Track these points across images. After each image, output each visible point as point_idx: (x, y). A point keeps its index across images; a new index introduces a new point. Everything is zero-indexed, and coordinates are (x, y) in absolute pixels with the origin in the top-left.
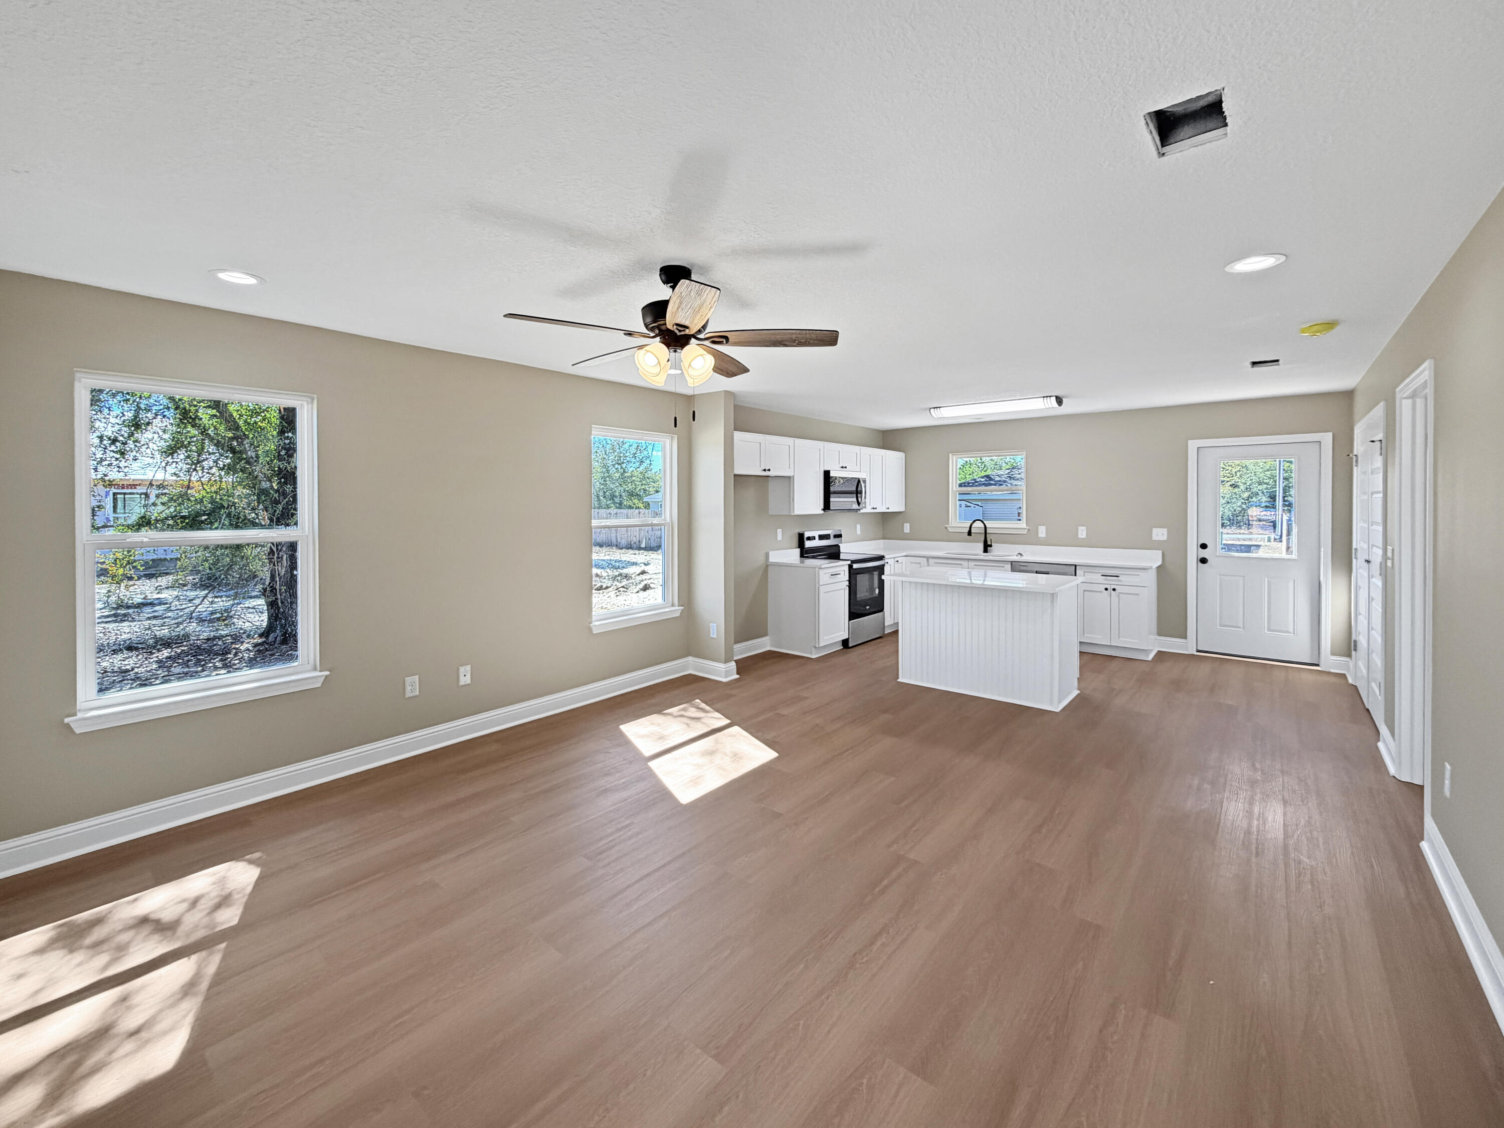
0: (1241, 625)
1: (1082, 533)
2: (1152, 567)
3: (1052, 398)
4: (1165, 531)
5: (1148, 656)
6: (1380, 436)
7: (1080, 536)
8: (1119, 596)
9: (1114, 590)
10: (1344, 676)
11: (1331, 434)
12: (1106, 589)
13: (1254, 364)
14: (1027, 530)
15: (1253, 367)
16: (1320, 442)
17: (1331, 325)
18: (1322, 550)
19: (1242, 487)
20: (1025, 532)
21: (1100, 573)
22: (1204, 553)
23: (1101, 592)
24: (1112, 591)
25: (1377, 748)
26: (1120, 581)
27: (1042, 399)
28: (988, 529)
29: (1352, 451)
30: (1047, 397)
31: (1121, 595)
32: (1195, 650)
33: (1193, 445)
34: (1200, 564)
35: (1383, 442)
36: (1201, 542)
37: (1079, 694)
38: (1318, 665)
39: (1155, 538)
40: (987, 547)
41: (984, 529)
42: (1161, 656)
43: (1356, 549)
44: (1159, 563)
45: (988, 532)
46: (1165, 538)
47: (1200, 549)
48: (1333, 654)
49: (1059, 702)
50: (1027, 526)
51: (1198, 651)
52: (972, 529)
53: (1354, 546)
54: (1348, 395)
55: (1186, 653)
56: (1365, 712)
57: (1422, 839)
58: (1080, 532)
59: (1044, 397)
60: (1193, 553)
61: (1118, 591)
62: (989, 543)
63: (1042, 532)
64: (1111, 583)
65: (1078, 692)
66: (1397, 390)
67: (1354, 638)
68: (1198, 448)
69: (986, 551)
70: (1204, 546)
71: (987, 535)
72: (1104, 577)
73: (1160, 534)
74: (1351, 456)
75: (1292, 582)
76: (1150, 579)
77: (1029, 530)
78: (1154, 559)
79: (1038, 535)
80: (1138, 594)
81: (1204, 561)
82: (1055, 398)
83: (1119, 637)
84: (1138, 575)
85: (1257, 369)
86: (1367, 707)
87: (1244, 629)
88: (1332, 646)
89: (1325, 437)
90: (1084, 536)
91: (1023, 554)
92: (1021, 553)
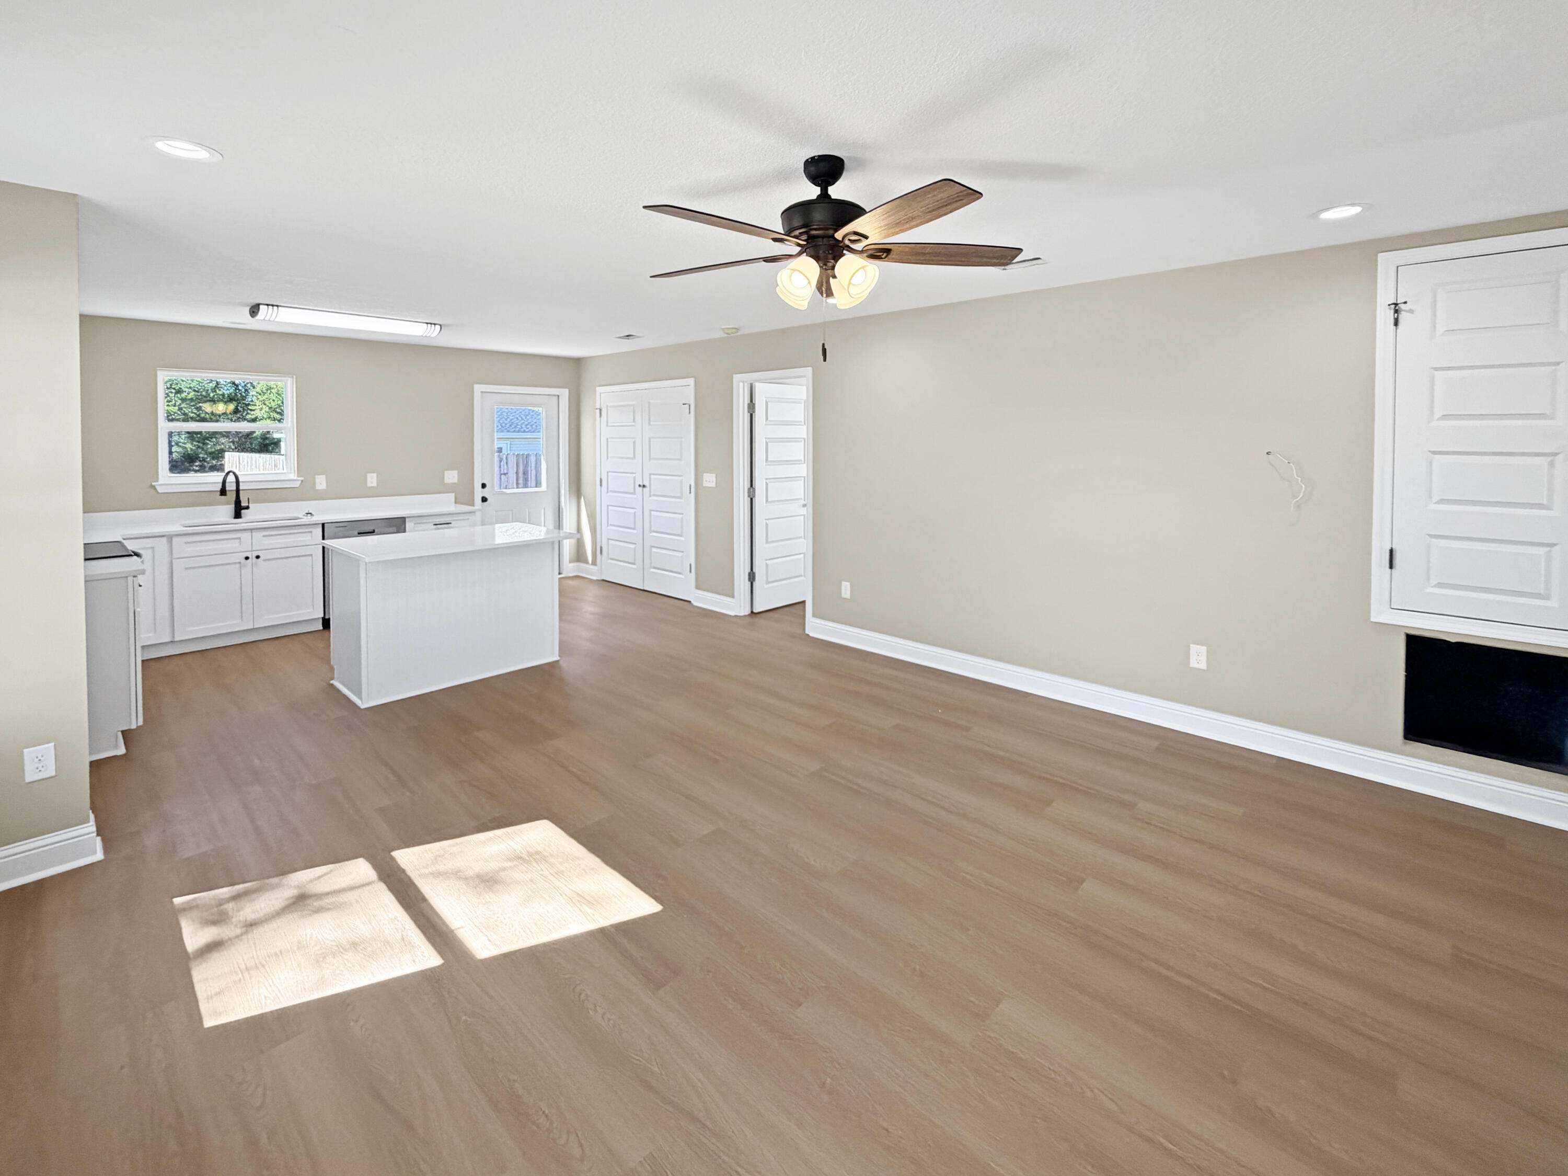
1: (372, 480)
3: (436, 326)
4: (455, 473)
7: (369, 485)
11: (567, 391)
14: (300, 482)
16: (558, 396)
18: (562, 482)
20: (297, 484)
22: (486, 493)
27: (426, 325)
28: (241, 484)
30: (431, 324)
33: (478, 389)
34: (484, 504)
36: (482, 483)
39: (448, 481)
40: (238, 511)
41: (234, 485)
43: (602, 479)
45: (241, 488)
46: (455, 481)
47: (482, 489)
48: (570, 562)
50: (298, 476)
52: (227, 485)
53: (596, 477)
59: (427, 323)
60: (479, 493)
62: (244, 504)
63: (321, 482)
68: (482, 393)
69: (238, 515)
70: (484, 486)
71: (241, 493)
72: (435, 526)
73: (451, 477)
75: (543, 511)
77: (302, 481)
79: (315, 486)
81: (484, 500)
88: (570, 558)
89: (564, 393)
90: (375, 484)
91: (313, 513)
92: (310, 512)
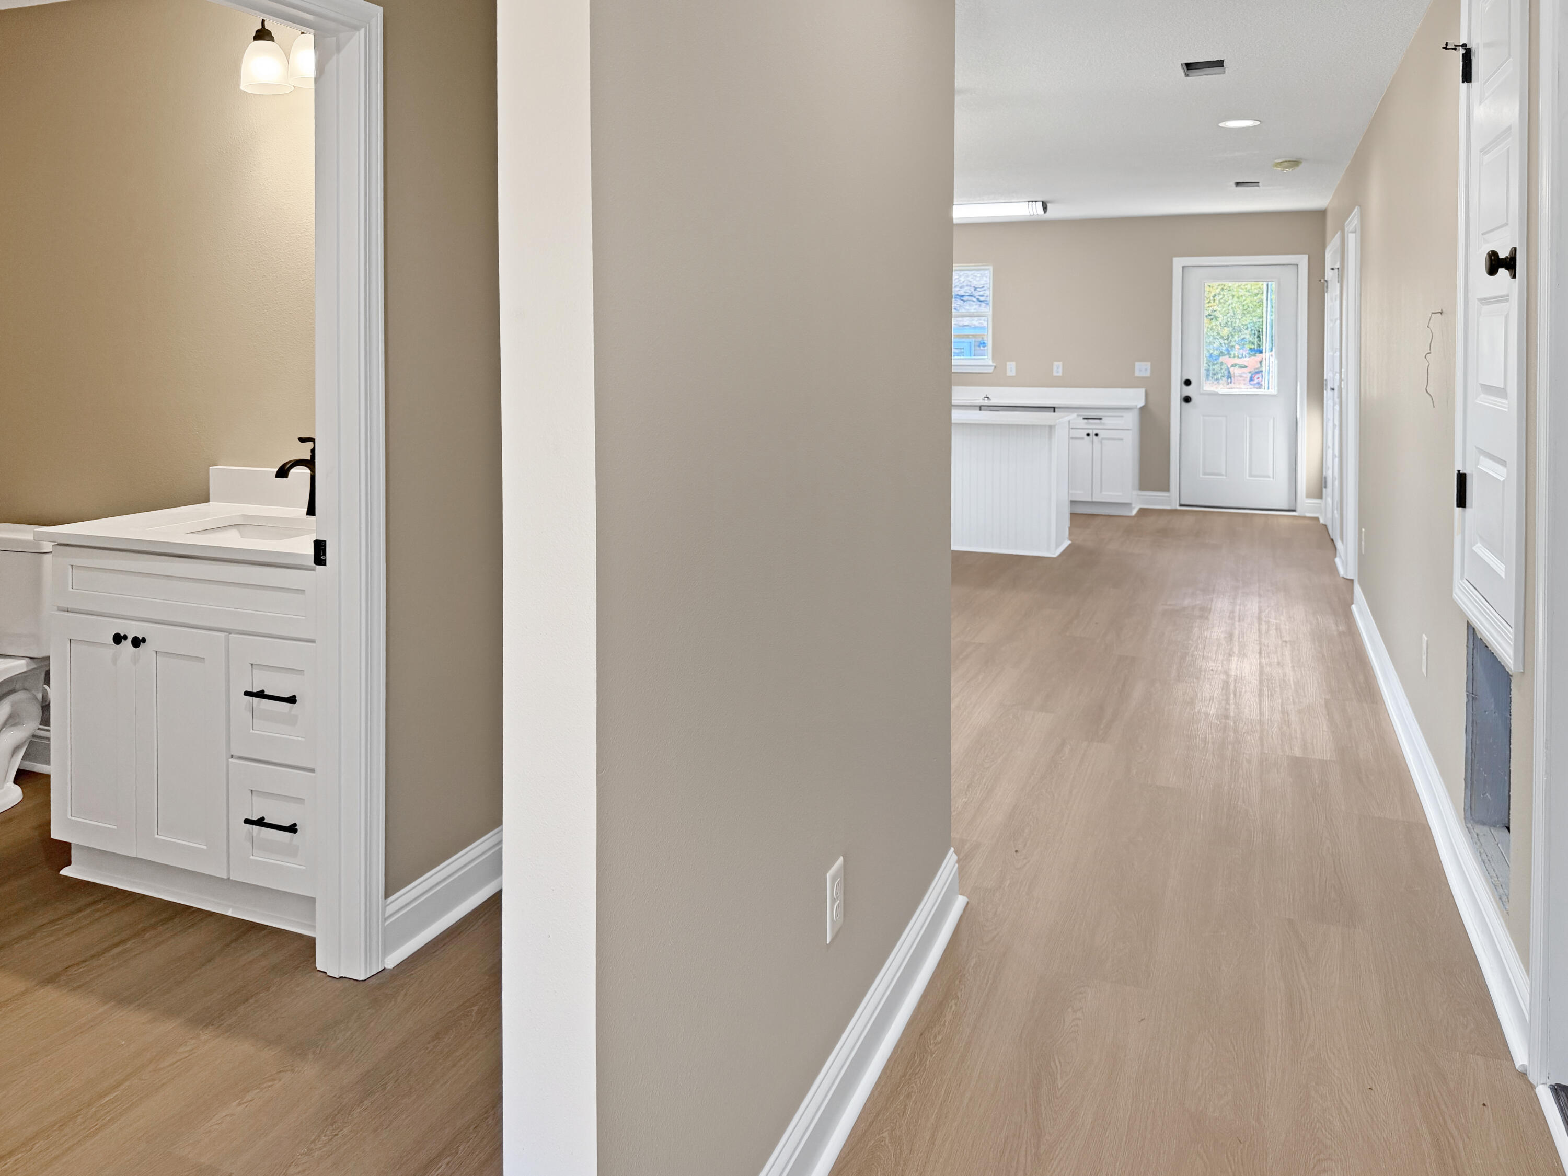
0: (1224, 473)
1: (1058, 369)
2: (1136, 406)
3: (1039, 203)
4: (1148, 365)
5: (1131, 511)
6: (1338, 265)
7: (1055, 374)
8: (1101, 443)
9: (1096, 435)
10: (1317, 519)
11: (1306, 257)
12: (1088, 435)
13: (1238, 184)
14: (993, 368)
15: (1236, 186)
16: (1297, 265)
17: (1295, 163)
18: (1299, 384)
19: (1221, 319)
20: (991, 370)
21: (1081, 416)
22: (1188, 391)
23: (1083, 438)
24: (1094, 437)
25: (1335, 563)
26: (1104, 424)
27: (1026, 203)
29: (1324, 276)
30: (1031, 201)
31: (1103, 441)
32: (1178, 504)
33: (1178, 263)
34: (1184, 404)
35: (1340, 269)
36: (1185, 378)
37: (1070, 545)
38: (1294, 511)
39: (1137, 374)
42: (1143, 512)
43: (1326, 380)
44: (1141, 403)
47: (1184, 387)
48: (1308, 496)
49: (1057, 546)
50: (993, 363)
51: (1181, 505)
53: (1325, 378)
54: (1321, 214)
55: (1168, 508)
56: (1330, 542)
57: (1352, 604)
58: (1055, 368)
59: (1027, 201)
60: (1177, 391)
61: (1100, 436)
63: (1011, 369)
64: (1093, 426)
65: (1069, 542)
66: (1346, 224)
67: (1324, 473)
68: (1183, 267)
70: (1188, 383)
72: (1086, 421)
73: (1143, 369)
74: (1322, 281)
75: (1272, 421)
76: (1130, 421)
77: (995, 367)
78: (1136, 398)
79: (1005, 373)
80: (1122, 439)
81: (1187, 400)
82: (1041, 203)
83: (1101, 492)
84: (1122, 416)
85: (1240, 188)
86: (1331, 537)
87: (1226, 476)
88: (1307, 490)
89: (1303, 260)
90: (1060, 374)
91: (990, 397)
92: (988, 396)
